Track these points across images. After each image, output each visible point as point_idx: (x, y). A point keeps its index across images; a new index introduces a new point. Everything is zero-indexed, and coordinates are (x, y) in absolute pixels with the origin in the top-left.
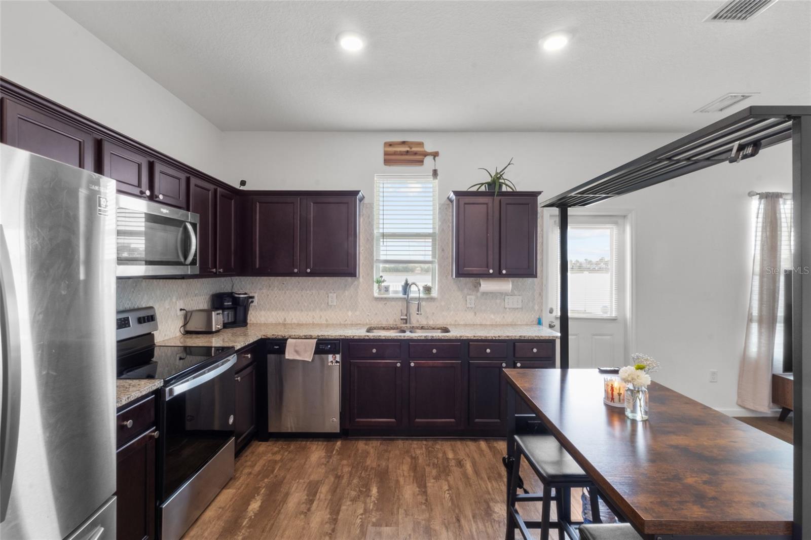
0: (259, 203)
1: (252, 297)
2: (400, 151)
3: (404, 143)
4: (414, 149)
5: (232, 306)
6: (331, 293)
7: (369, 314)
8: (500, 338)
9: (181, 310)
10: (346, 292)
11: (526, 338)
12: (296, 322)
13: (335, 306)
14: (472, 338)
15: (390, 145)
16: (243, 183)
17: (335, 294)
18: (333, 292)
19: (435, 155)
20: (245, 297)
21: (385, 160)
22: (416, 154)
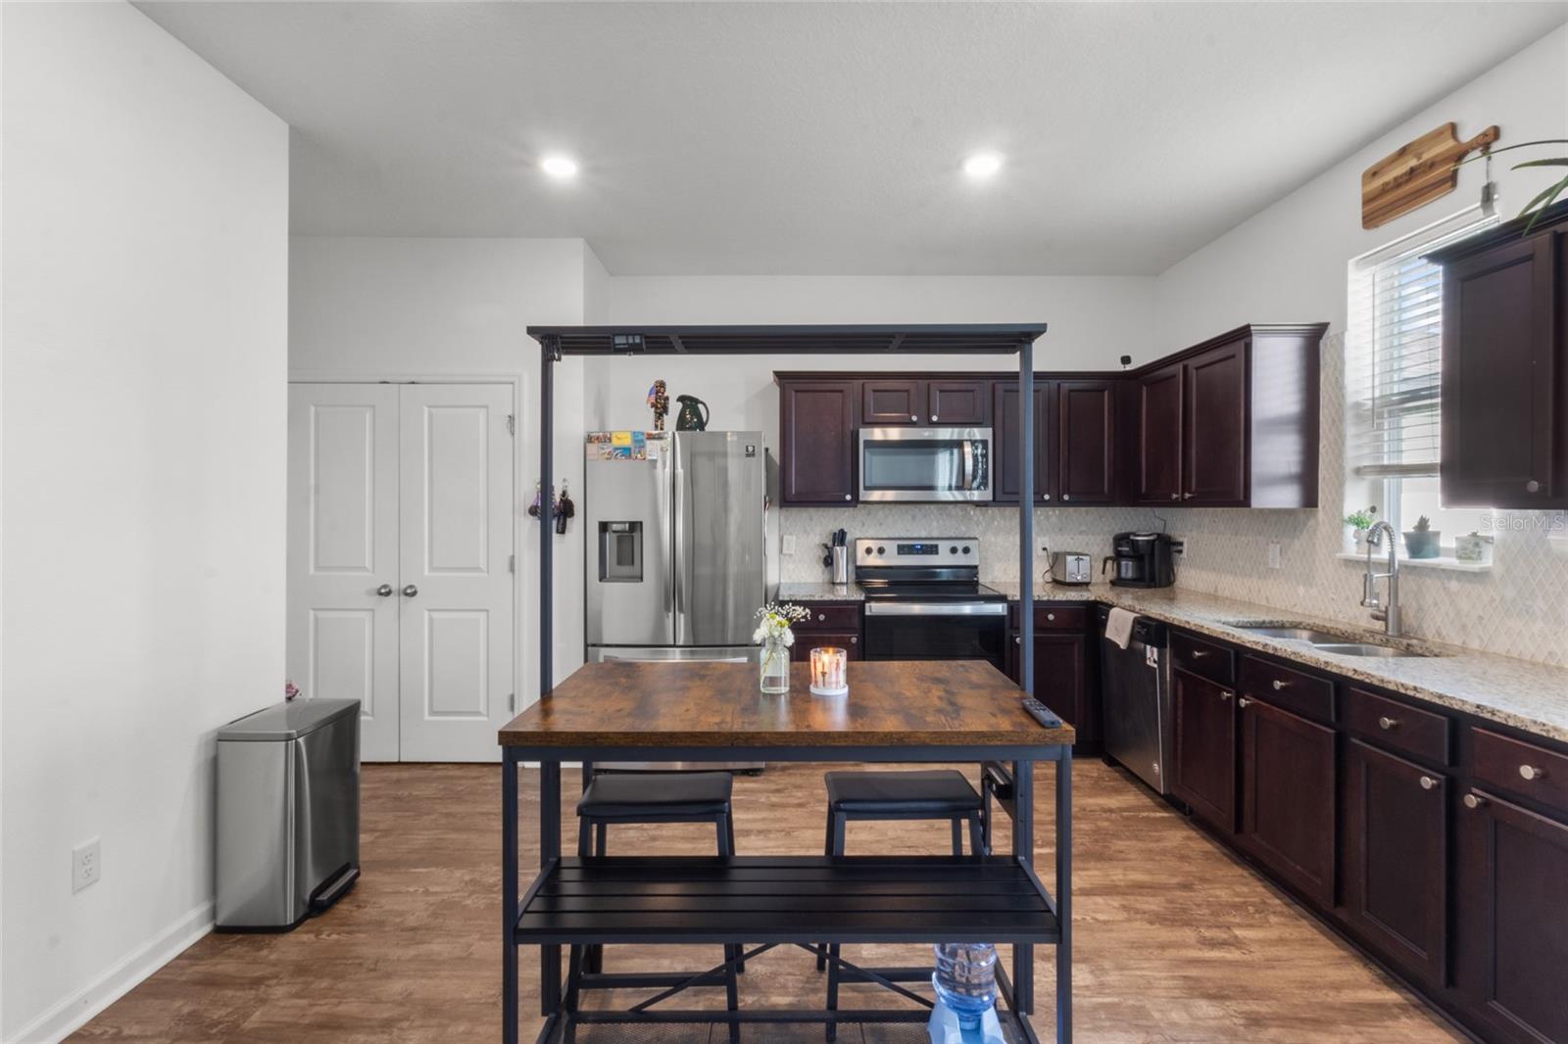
0: (1146, 386)
1: (1181, 544)
2: (1395, 179)
3: (1403, 152)
4: (1427, 156)
5: (1131, 553)
6: (1273, 542)
7: (1335, 597)
8: (1418, 695)
9: (1045, 549)
10: (1296, 541)
11: (1496, 719)
12: (1229, 596)
13: (1277, 570)
14: (1350, 674)
15: (1374, 173)
16: (1126, 360)
17: (1278, 546)
18: (1275, 540)
19: (1487, 141)
20: (1148, 541)
21: (1364, 218)
22: (1432, 165)
